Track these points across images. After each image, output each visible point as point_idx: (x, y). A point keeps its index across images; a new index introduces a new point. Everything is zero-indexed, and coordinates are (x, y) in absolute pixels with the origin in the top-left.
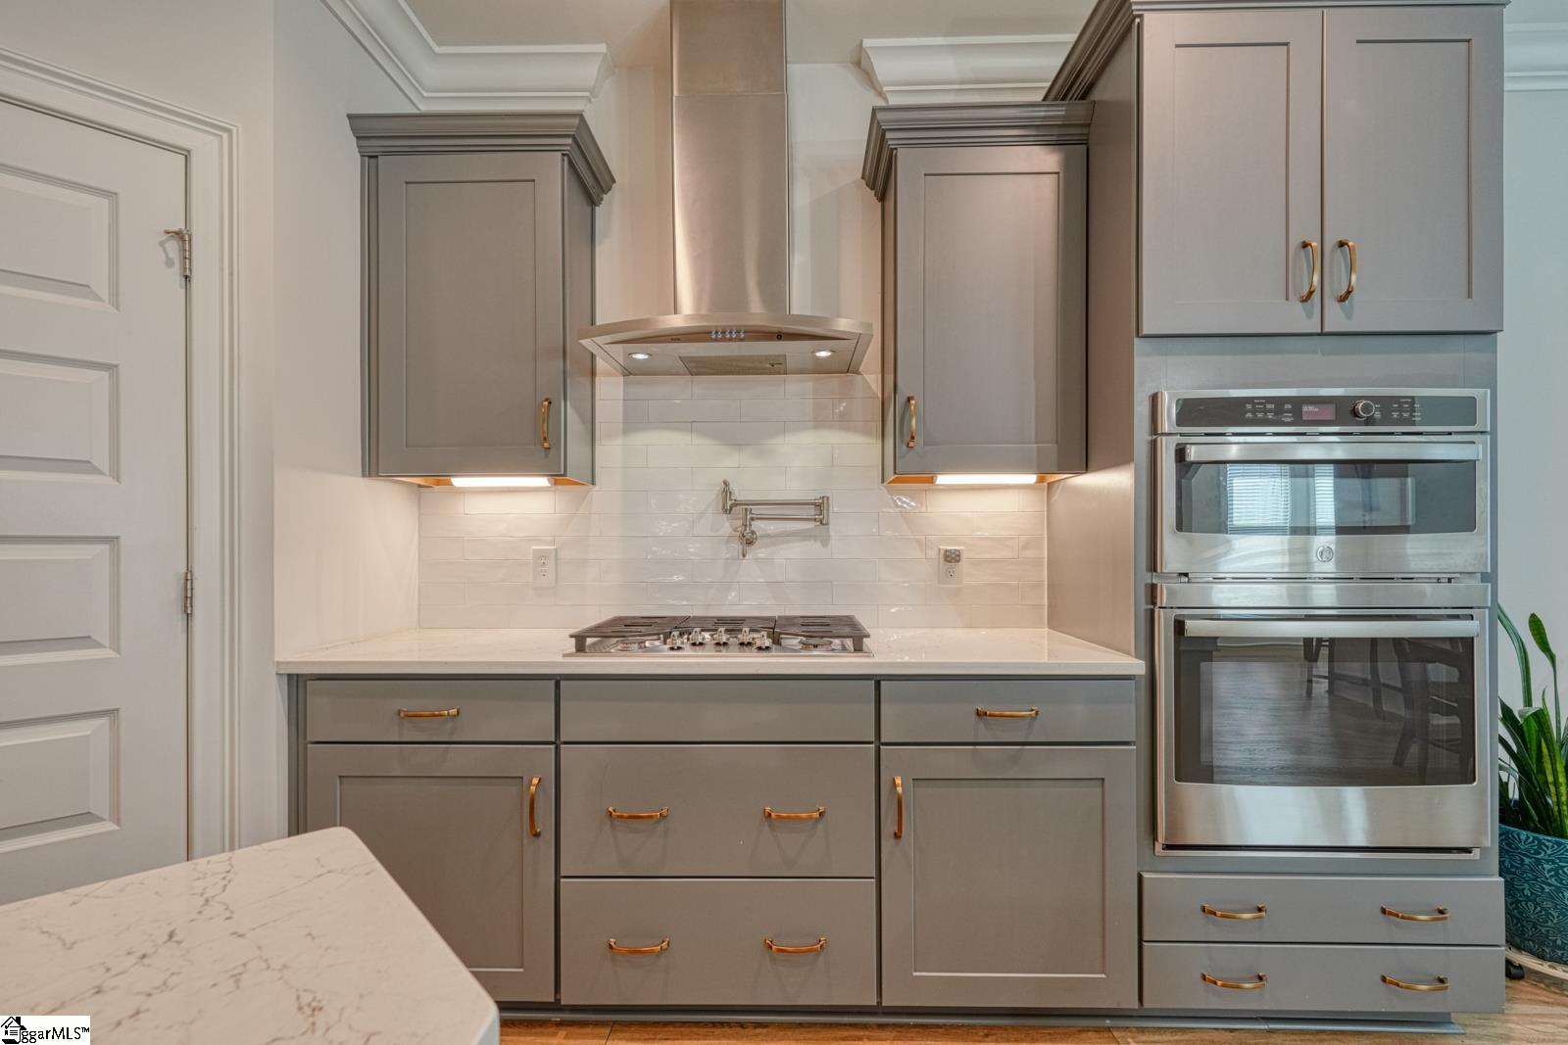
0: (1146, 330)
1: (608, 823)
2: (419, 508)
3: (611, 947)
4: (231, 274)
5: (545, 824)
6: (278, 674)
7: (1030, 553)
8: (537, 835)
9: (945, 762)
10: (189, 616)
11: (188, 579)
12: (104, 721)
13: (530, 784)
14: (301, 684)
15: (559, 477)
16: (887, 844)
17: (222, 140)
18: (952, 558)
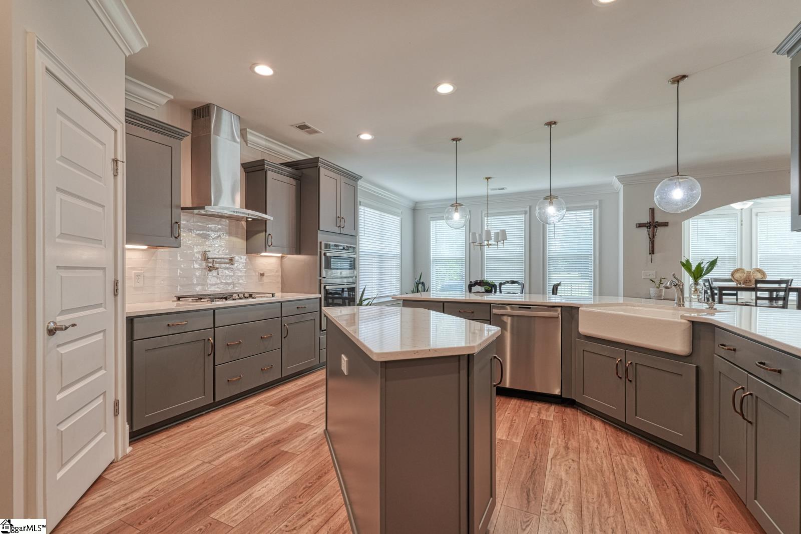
0: (321, 229)
1: (227, 347)
7: (277, 274)
8: (209, 355)
9: (293, 319)
11: (116, 283)
12: (102, 334)
16: (283, 339)
18: (262, 275)
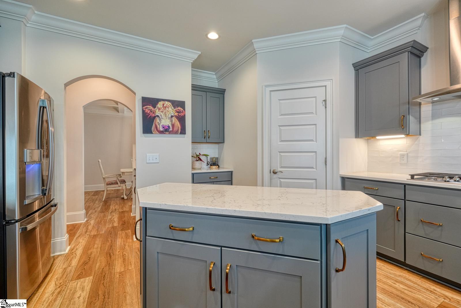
1: (421, 223)
2: (368, 143)
3: (422, 254)
4: (332, 105)
5: (401, 217)
6: (340, 177)
8: (399, 220)
10: (326, 165)
11: (326, 158)
13: (397, 208)
14: (344, 179)
15: (408, 135)
17: (331, 82)
